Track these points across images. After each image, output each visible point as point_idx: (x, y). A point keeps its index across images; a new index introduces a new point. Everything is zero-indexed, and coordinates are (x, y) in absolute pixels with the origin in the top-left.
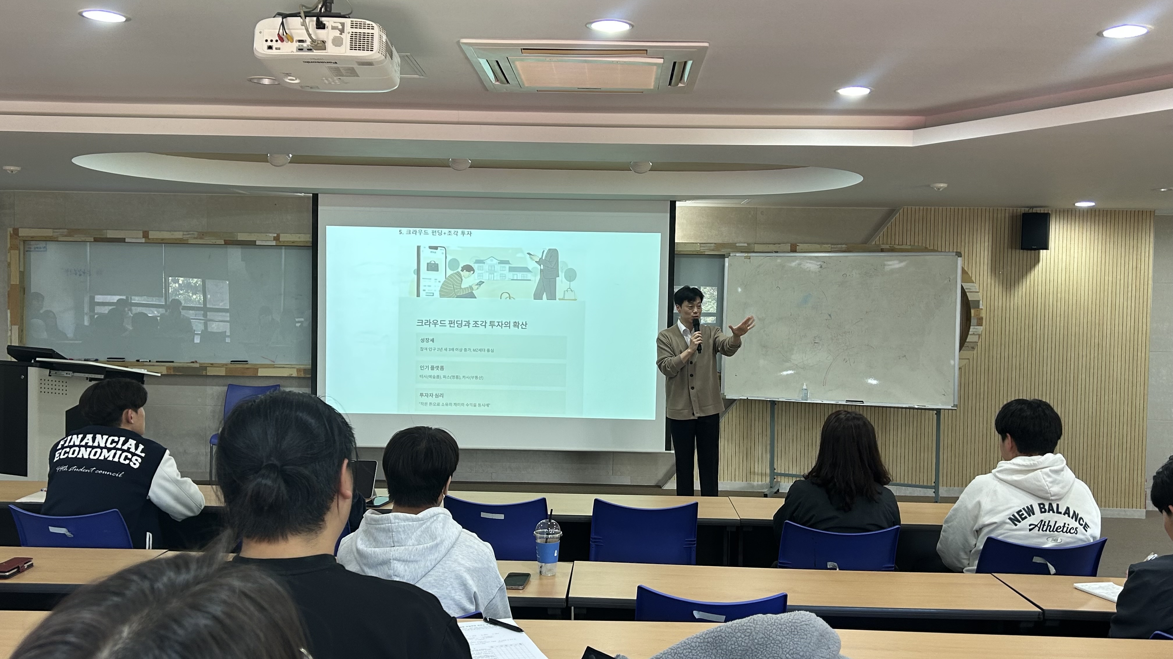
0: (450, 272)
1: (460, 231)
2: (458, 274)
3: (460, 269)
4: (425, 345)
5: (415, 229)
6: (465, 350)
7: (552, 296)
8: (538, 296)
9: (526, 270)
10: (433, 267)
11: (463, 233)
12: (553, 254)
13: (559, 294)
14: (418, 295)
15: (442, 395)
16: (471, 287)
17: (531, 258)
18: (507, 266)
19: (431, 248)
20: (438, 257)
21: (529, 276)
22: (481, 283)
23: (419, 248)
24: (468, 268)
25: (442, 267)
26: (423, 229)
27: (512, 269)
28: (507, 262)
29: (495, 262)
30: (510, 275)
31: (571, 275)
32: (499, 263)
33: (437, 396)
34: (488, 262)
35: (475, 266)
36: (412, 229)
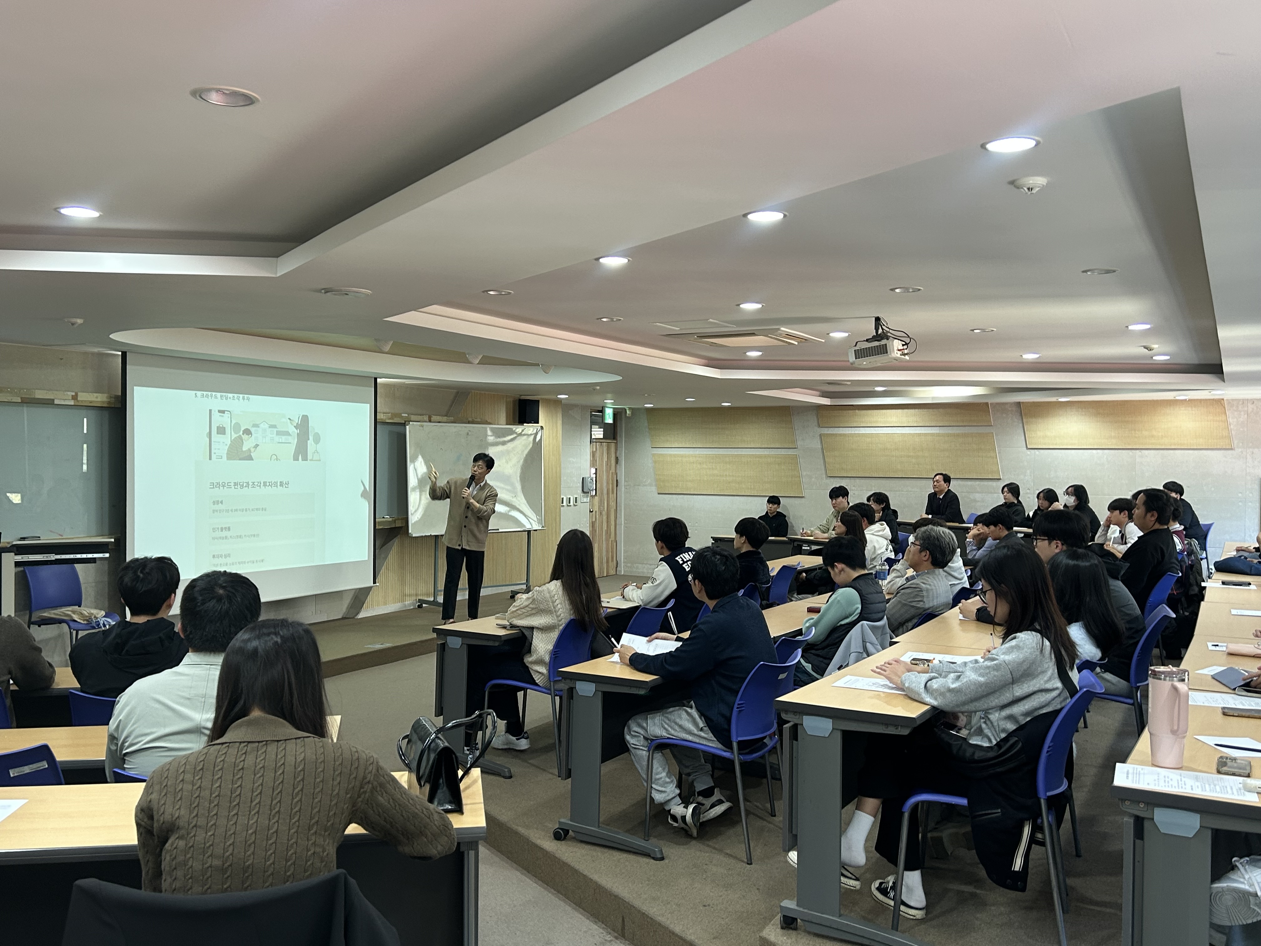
0: (234, 436)
1: (241, 396)
2: (240, 437)
4: (216, 507)
5: (207, 393)
6: (246, 510)
7: (305, 459)
8: (296, 459)
9: (287, 433)
10: (221, 431)
11: (243, 398)
12: (305, 419)
13: (309, 457)
14: (210, 459)
15: (229, 555)
16: (249, 450)
17: (291, 423)
18: (275, 430)
19: (220, 411)
20: (225, 420)
21: (290, 439)
22: (257, 446)
23: (210, 411)
24: (247, 432)
25: (228, 431)
26: (214, 394)
27: (279, 433)
28: (274, 426)
29: (267, 426)
30: (277, 439)
32: (269, 427)
33: (226, 556)
34: (262, 425)
35: (253, 430)
36: (205, 393)
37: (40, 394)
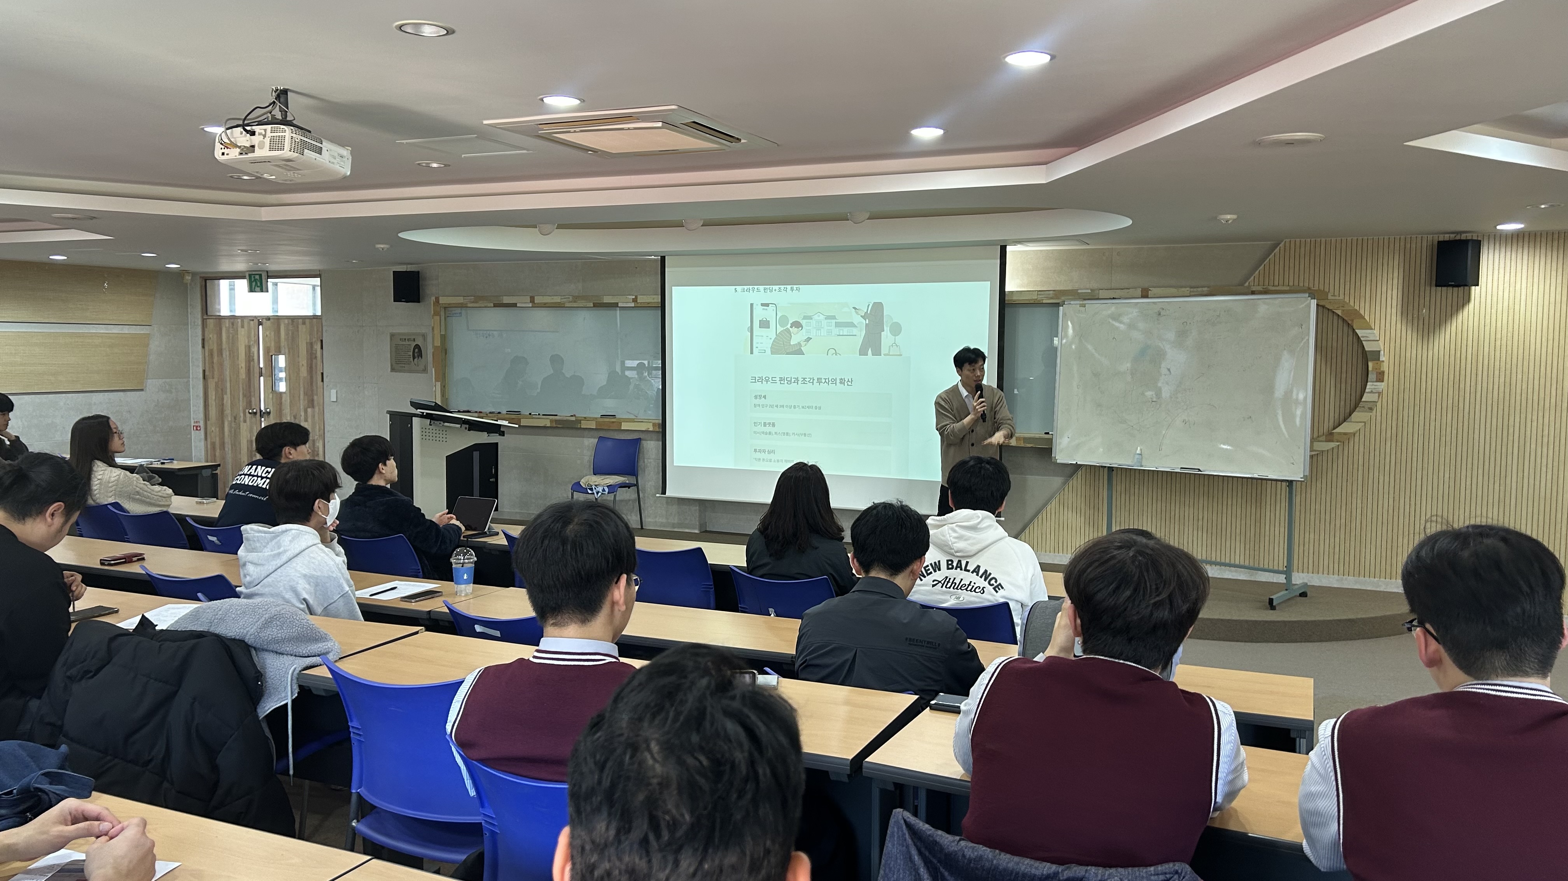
0: (780, 329)
1: (789, 287)
2: (788, 331)
3: (789, 325)
4: (757, 401)
5: (748, 287)
6: (795, 407)
7: (877, 352)
8: (863, 352)
9: (851, 325)
10: (765, 324)
11: (792, 289)
12: (878, 308)
13: (884, 350)
14: (752, 353)
15: (773, 452)
16: (799, 343)
17: (857, 313)
18: (834, 321)
19: (763, 305)
20: (769, 314)
22: (809, 339)
23: (752, 305)
24: (797, 325)
25: (773, 324)
26: (756, 287)
27: (838, 325)
28: (834, 318)
29: (822, 317)
30: (836, 331)
31: (896, 329)
32: (826, 319)
33: (769, 452)
34: (816, 317)
35: (803, 322)
36: (746, 287)
37: (607, 300)
